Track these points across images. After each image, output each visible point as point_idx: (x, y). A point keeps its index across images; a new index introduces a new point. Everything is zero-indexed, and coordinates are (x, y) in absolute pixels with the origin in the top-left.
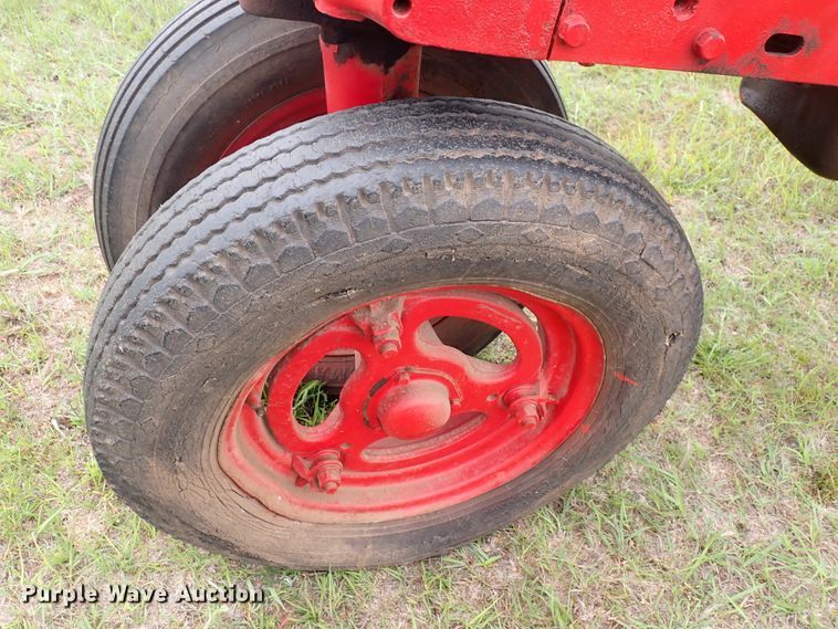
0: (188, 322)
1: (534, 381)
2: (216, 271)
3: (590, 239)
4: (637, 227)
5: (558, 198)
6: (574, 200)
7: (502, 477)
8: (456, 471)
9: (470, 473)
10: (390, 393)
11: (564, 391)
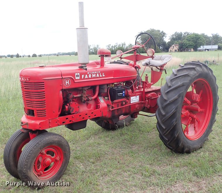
0: (31, 154)
1: (57, 157)
2: (32, 149)
3: (57, 139)
4: (60, 137)
5: (53, 137)
6: (54, 136)
7: (58, 169)
8: (53, 171)
9: (55, 171)
10: (45, 160)
11: (60, 157)
